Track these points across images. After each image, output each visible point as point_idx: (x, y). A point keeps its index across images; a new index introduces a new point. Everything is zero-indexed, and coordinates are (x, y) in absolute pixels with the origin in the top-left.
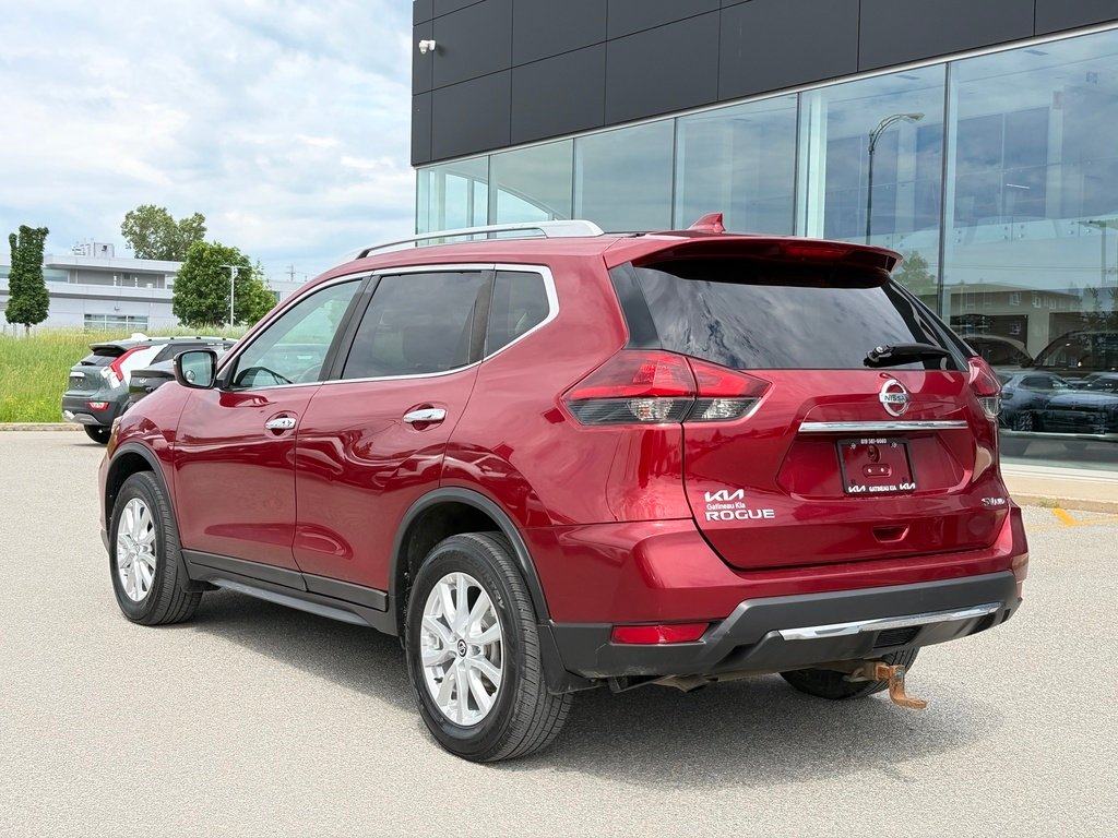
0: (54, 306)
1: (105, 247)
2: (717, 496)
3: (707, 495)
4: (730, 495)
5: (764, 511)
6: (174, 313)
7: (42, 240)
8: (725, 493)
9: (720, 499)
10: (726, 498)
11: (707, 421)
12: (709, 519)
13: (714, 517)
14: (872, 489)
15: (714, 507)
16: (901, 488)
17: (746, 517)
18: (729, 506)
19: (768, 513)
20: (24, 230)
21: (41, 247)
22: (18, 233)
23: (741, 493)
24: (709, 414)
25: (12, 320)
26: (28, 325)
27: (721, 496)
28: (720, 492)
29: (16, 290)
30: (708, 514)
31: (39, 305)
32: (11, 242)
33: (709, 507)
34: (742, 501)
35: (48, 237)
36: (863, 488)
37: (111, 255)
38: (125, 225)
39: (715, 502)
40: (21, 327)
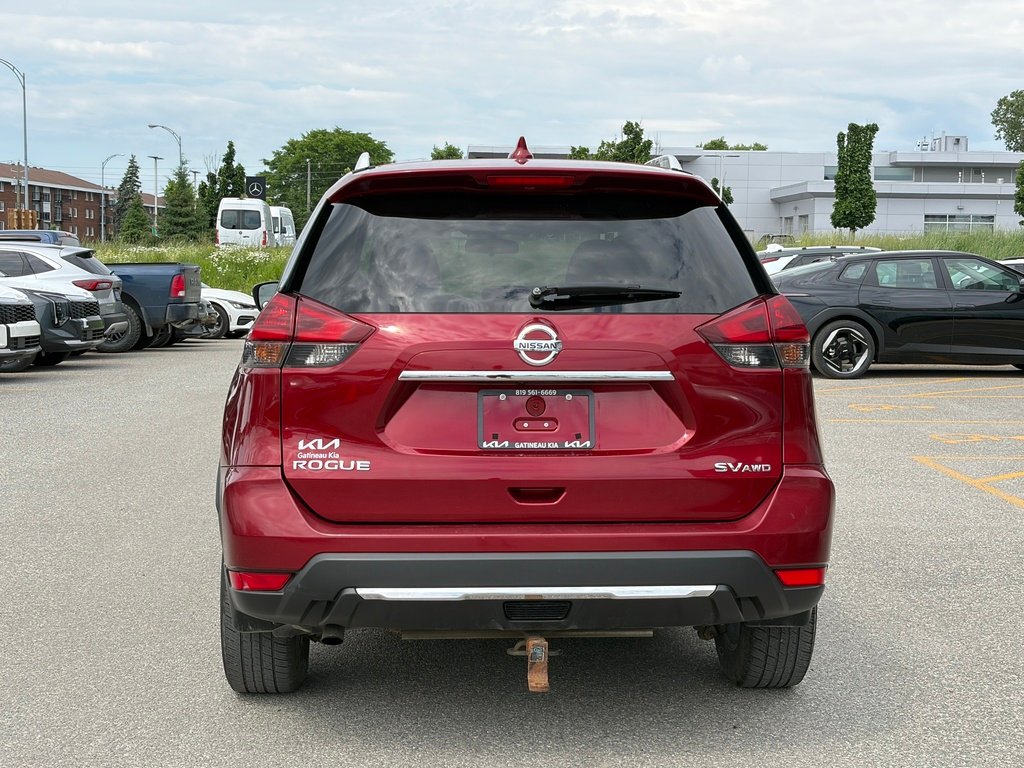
0: (881, 209)
1: (958, 140)
2: (310, 445)
3: (301, 443)
4: (324, 445)
5: (359, 463)
6: (1016, 210)
7: (871, 139)
8: (320, 441)
9: (312, 448)
10: (320, 447)
11: (310, 366)
12: (295, 467)
13: (301, 466)
14: (517, 446)
15: (305, 456)
16: (567, 445)
17: (336, 467)
18: (321, 456)
19: (362, 465)
20: (853, 128)
21: (870, 146)
22: (846, 132)
23: (336, 442)
24: (310, 360)
25: (836, 224)
26: (853, 229)
27: (315, 445)
28: (314, 441)
29: (842, 192)
30: (295, 463)
31: (865, 207)
32: (839, 141)
33: (301, 456)
34: (337, 451)
35: (877, 134)
36: (506, 443)
37: (964, 148)
38: (997, 112)
39: (307, 450)
40: (846, 231)
